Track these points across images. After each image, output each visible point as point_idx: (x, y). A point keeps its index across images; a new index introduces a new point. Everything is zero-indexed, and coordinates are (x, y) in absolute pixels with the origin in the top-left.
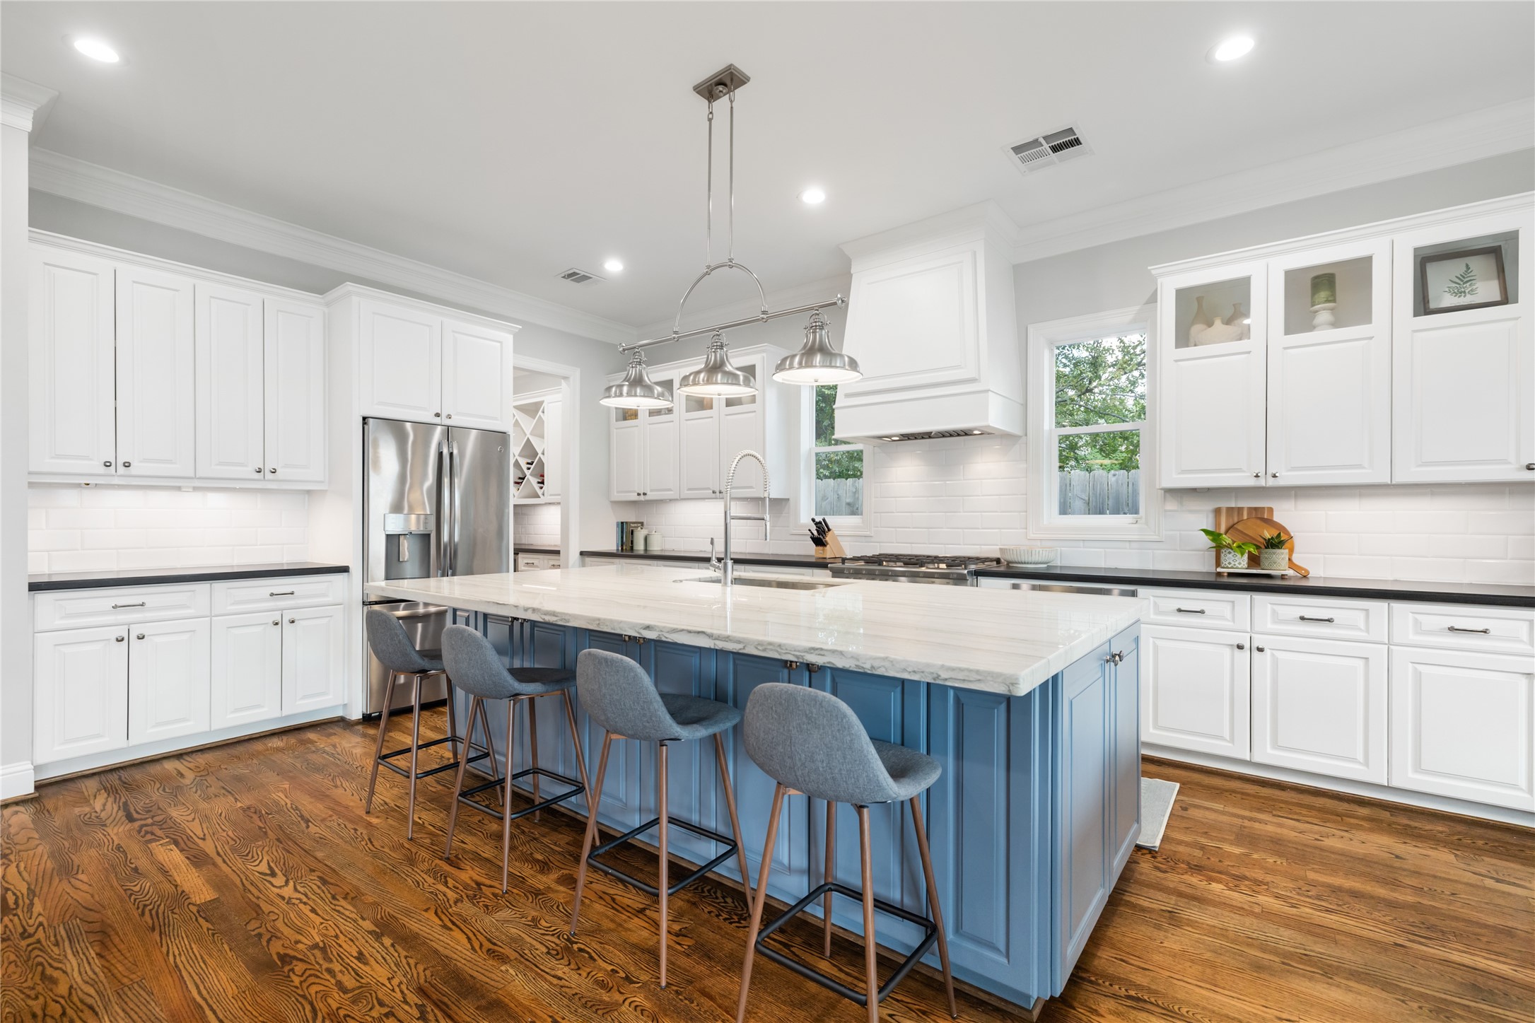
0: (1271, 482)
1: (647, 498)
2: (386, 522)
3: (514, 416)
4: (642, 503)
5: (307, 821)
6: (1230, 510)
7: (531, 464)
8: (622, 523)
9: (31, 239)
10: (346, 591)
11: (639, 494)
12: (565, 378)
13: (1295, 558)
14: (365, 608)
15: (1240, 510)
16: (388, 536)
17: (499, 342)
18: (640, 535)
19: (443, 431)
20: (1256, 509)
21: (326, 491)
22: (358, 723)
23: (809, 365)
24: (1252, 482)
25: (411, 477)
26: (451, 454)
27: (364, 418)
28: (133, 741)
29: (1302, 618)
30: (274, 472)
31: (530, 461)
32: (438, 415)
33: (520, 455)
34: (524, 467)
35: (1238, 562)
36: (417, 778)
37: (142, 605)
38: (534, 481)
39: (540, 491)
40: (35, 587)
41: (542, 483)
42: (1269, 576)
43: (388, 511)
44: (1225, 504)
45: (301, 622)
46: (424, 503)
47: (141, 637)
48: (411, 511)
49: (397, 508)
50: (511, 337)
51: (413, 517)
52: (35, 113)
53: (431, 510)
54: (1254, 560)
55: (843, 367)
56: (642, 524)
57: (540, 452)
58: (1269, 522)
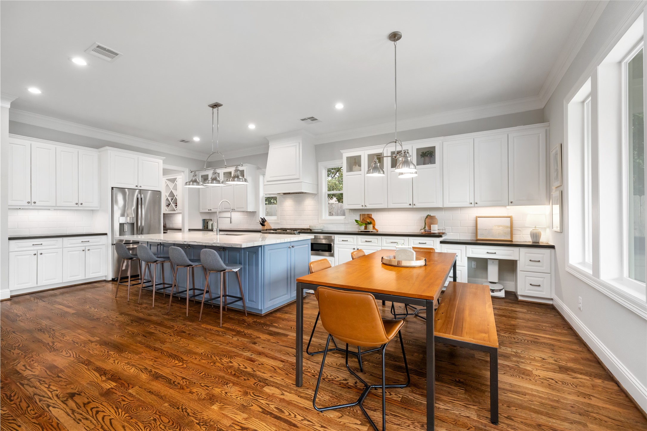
0: (366, 208)
1: (212, 211)
2: (119, 219)
3: (166, 182)
4: (210, 213)
5: (98, 300)
6: (363, 214)
7: (173, 199)
8: (204, 219)
9: (10, 137)
10: (107, 241)
11: (209, 210)
12: (183, 172)
13: (376, 227)
14: (113, 246)
15: (365, 214)
16: (120, 224)
17: (158, 163)
18: (210, 223)
19: (138, 191)
20: (368, 214)
21: (99, 210)
22: (110, 281)
23: (234, 181)
24: (361, 208)
25: (128, 206)
26: (141, 198)
27: (112, 188)
28: (39, 285)
29: (366, 241)
30: (82, 204)
31: (172, 198)
32: (137, 186)
33: (168, 196)
34: (170, 200)
35: (362, 228)
36: (130, 286)
37: (42, 244)
38: (173, 205)
39: (176, 209)
40: (10, 239)
41: (176, 206)
42: (369, 232)
43: (120, 216)
44: (362, 213)
45: (92, 250)
46: (132, 214)
47: (41, 254)
48: (128, 216)
49: (123, 215)
50: (162, 161)
51: (128, 218)
52: (11, 103)
53: (135, 216)
54: (366, 228)
55: (243, 181)
56: (211, 220)
57: (175, 195)
58: (371, 218)
